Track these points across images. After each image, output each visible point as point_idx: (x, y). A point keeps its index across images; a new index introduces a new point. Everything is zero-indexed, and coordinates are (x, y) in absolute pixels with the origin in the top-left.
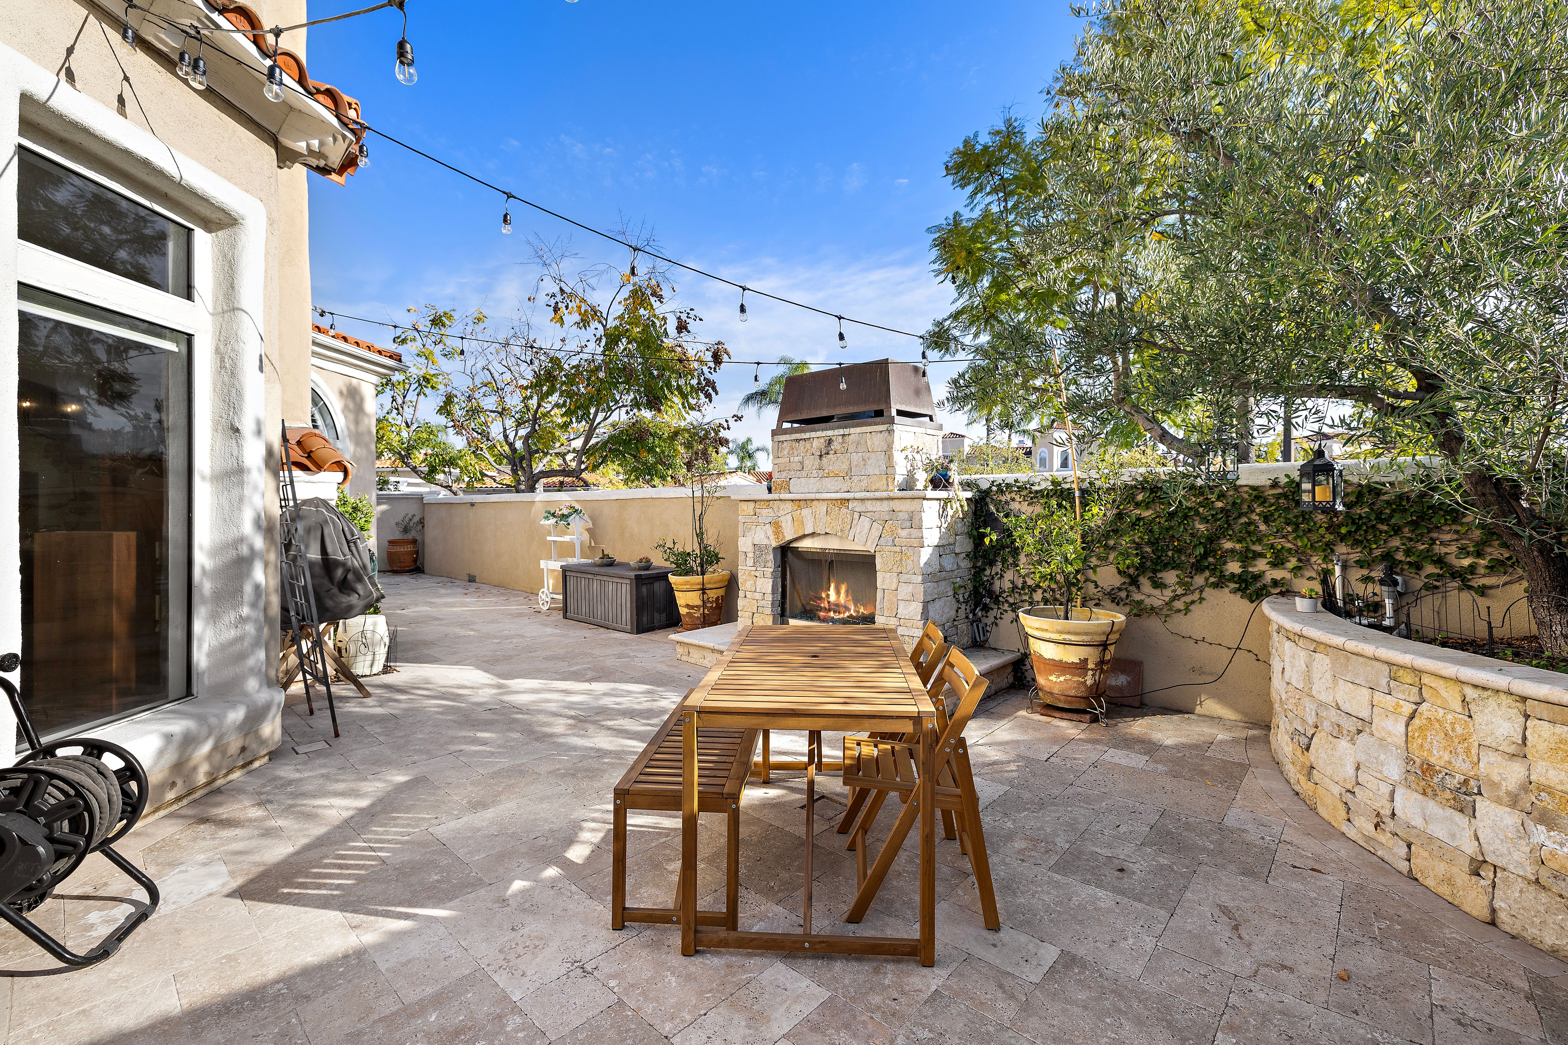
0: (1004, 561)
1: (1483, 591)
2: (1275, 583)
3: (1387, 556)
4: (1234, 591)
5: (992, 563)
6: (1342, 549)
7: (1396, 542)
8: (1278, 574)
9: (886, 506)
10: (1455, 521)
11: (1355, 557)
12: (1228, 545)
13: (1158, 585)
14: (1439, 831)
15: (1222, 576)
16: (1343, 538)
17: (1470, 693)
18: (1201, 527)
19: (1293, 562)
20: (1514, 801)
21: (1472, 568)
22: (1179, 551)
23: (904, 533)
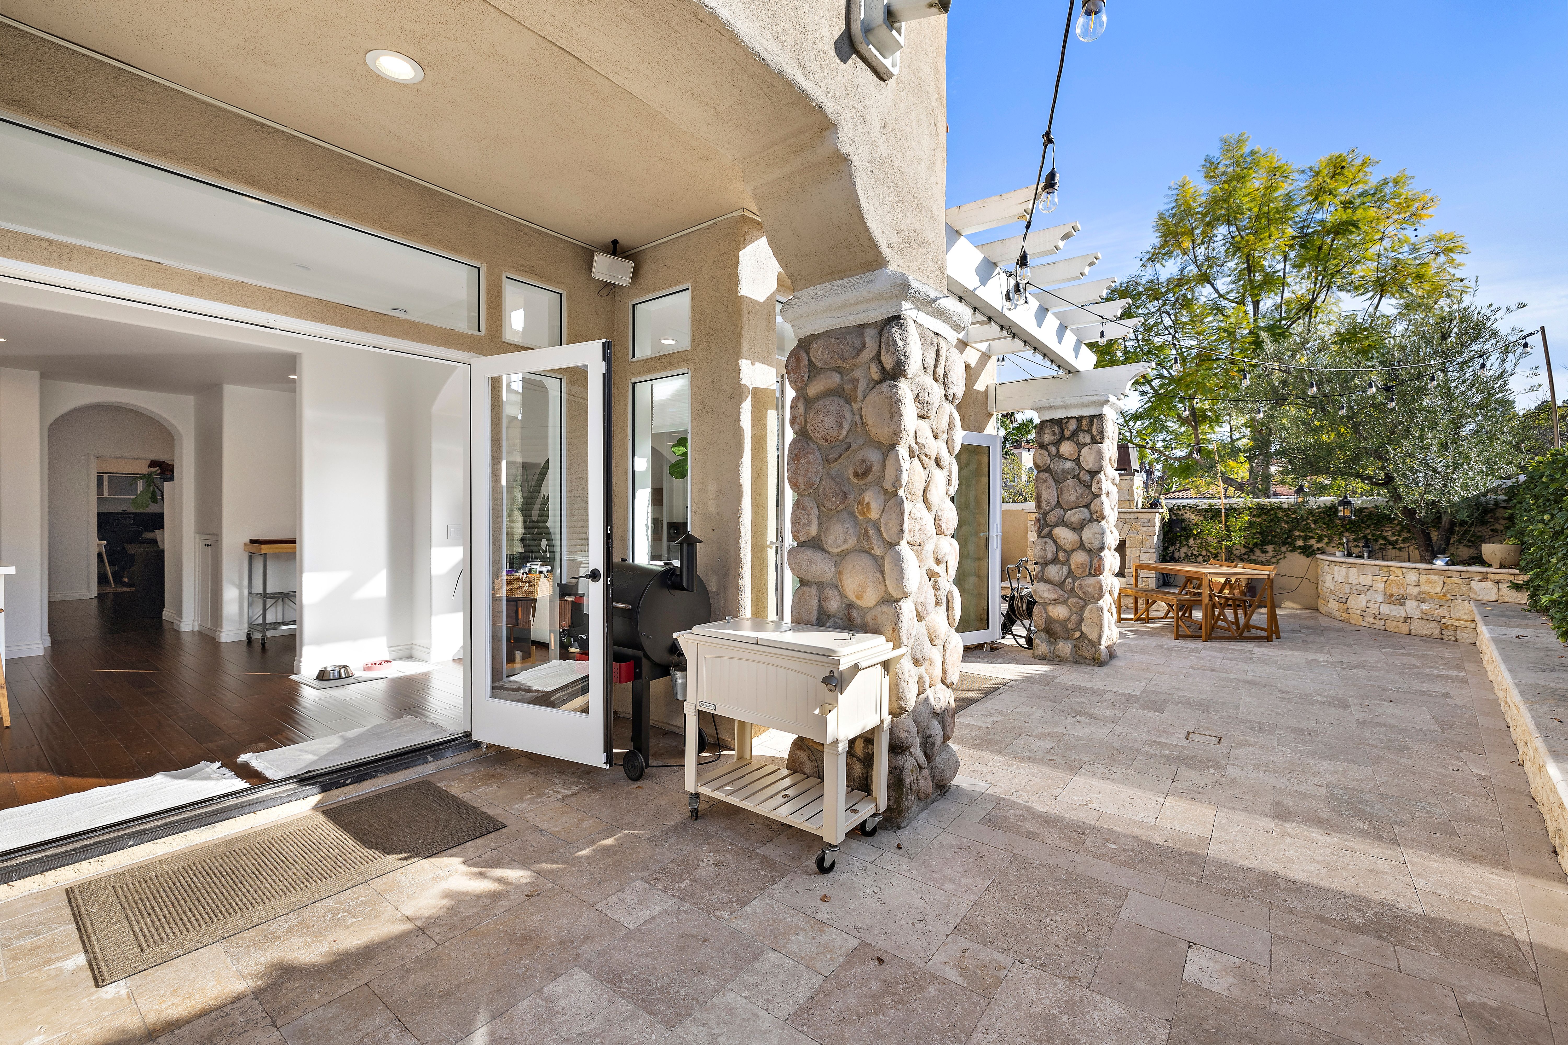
0: (1181, 543)
1: (1400, 549)
2: (1318, 549)
3: (1365, 537)
4: (1300, 553)
5: (1173, 544)
6: (1346, 534)
7: (1368, 531)
8: (1320, 545)
9: (1133, 516)
10: (1391, 523)
11: (1352, 537)
12: (1297, 533)
13: (1264, 552)
14: (1394, 613)
15: (1295, 547)
16: (1347, 530)
17: (1404, 570)
18: (1285, 526)
19: (1326, 540)
20: (1416, 599)
21: (1397, 541)
22: (1275, 536)
23: (1145, 529)
